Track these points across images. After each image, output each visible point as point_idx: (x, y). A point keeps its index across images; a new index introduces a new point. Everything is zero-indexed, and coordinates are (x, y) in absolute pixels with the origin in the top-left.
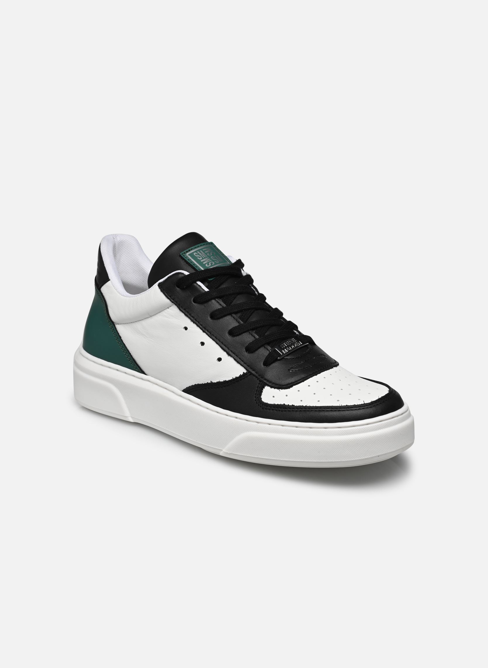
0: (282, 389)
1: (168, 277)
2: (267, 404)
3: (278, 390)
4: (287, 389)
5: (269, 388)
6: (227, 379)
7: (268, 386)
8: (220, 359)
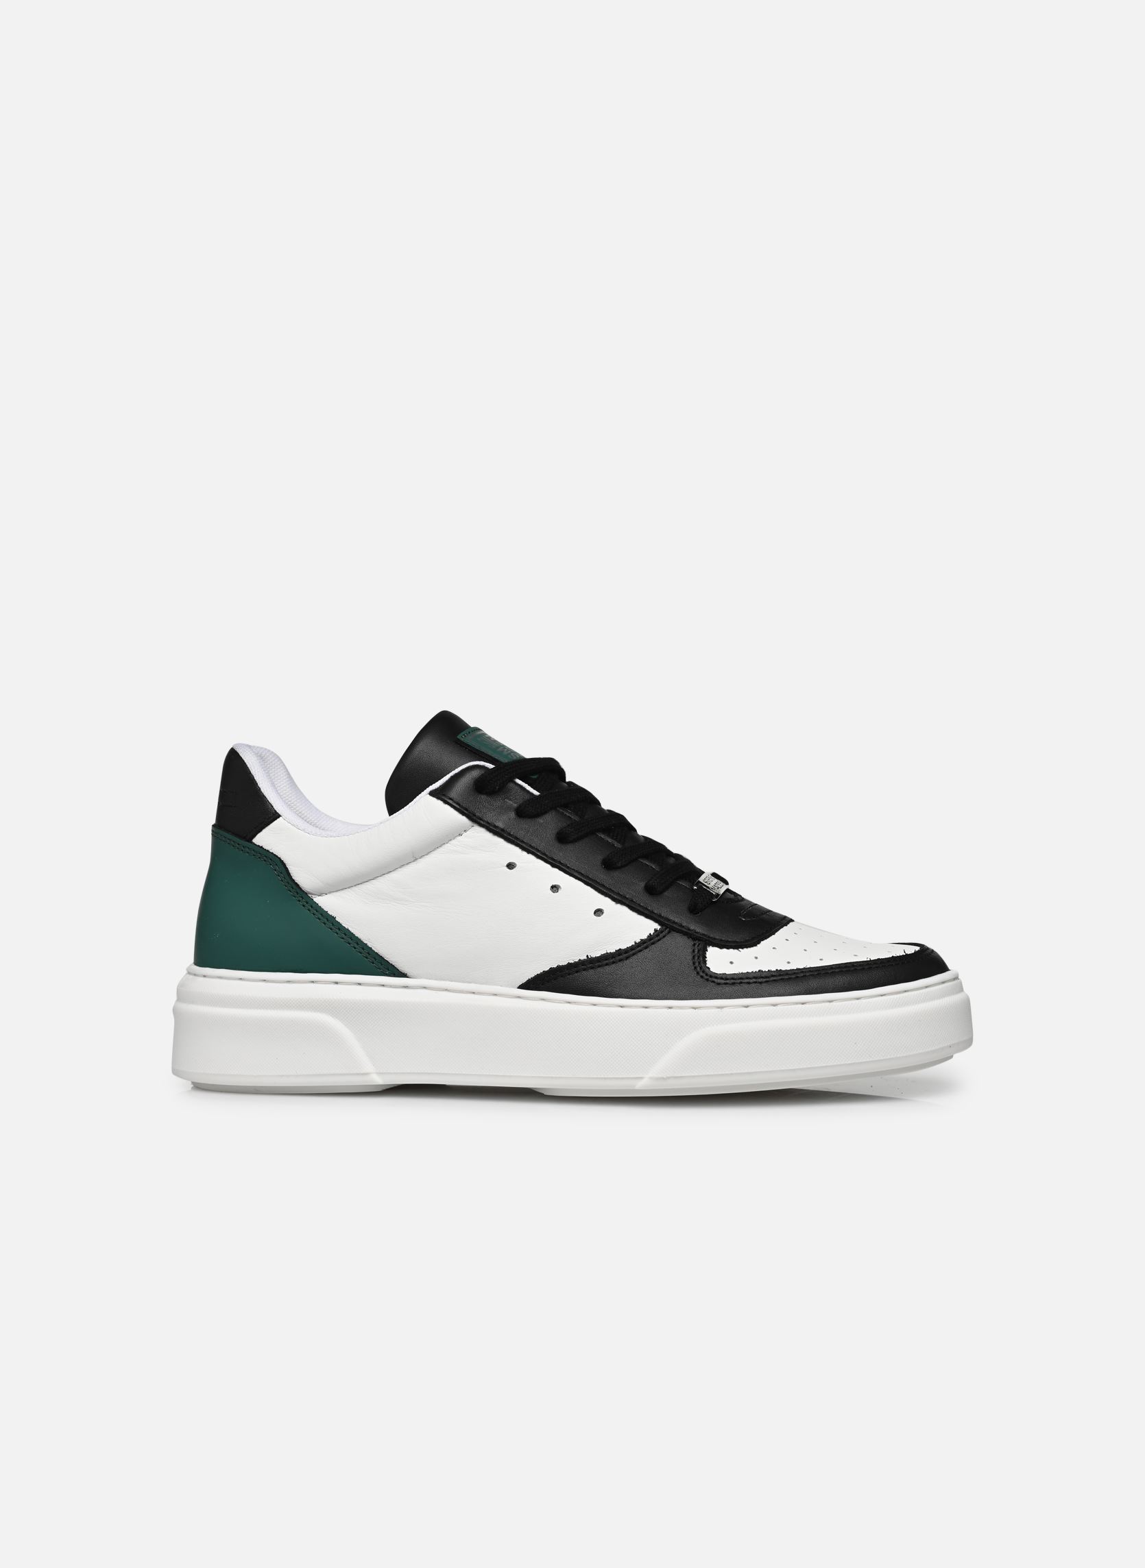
0: (742, 948)
1: (452, 777)
2: (716, 976)
3: (736, 951)
4: (752, 946)
5: (716, 949)
6: (624, 947)
7: (714, 945)
8: (598, 912)
